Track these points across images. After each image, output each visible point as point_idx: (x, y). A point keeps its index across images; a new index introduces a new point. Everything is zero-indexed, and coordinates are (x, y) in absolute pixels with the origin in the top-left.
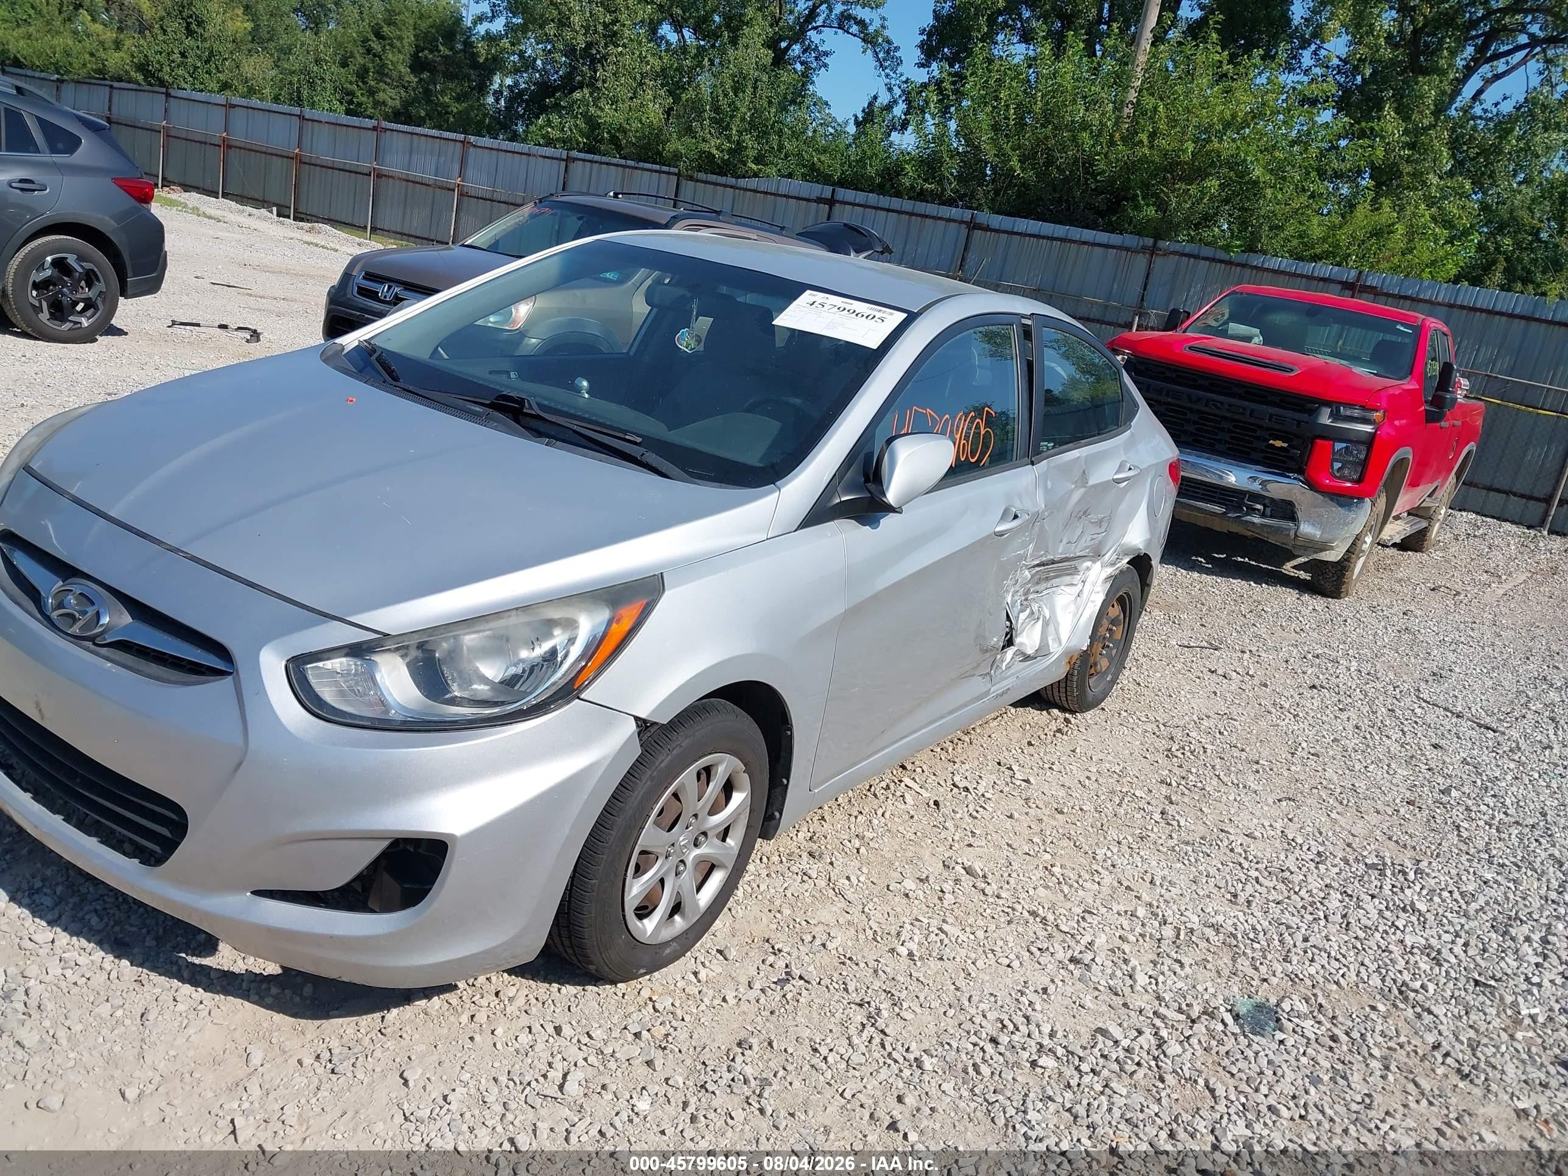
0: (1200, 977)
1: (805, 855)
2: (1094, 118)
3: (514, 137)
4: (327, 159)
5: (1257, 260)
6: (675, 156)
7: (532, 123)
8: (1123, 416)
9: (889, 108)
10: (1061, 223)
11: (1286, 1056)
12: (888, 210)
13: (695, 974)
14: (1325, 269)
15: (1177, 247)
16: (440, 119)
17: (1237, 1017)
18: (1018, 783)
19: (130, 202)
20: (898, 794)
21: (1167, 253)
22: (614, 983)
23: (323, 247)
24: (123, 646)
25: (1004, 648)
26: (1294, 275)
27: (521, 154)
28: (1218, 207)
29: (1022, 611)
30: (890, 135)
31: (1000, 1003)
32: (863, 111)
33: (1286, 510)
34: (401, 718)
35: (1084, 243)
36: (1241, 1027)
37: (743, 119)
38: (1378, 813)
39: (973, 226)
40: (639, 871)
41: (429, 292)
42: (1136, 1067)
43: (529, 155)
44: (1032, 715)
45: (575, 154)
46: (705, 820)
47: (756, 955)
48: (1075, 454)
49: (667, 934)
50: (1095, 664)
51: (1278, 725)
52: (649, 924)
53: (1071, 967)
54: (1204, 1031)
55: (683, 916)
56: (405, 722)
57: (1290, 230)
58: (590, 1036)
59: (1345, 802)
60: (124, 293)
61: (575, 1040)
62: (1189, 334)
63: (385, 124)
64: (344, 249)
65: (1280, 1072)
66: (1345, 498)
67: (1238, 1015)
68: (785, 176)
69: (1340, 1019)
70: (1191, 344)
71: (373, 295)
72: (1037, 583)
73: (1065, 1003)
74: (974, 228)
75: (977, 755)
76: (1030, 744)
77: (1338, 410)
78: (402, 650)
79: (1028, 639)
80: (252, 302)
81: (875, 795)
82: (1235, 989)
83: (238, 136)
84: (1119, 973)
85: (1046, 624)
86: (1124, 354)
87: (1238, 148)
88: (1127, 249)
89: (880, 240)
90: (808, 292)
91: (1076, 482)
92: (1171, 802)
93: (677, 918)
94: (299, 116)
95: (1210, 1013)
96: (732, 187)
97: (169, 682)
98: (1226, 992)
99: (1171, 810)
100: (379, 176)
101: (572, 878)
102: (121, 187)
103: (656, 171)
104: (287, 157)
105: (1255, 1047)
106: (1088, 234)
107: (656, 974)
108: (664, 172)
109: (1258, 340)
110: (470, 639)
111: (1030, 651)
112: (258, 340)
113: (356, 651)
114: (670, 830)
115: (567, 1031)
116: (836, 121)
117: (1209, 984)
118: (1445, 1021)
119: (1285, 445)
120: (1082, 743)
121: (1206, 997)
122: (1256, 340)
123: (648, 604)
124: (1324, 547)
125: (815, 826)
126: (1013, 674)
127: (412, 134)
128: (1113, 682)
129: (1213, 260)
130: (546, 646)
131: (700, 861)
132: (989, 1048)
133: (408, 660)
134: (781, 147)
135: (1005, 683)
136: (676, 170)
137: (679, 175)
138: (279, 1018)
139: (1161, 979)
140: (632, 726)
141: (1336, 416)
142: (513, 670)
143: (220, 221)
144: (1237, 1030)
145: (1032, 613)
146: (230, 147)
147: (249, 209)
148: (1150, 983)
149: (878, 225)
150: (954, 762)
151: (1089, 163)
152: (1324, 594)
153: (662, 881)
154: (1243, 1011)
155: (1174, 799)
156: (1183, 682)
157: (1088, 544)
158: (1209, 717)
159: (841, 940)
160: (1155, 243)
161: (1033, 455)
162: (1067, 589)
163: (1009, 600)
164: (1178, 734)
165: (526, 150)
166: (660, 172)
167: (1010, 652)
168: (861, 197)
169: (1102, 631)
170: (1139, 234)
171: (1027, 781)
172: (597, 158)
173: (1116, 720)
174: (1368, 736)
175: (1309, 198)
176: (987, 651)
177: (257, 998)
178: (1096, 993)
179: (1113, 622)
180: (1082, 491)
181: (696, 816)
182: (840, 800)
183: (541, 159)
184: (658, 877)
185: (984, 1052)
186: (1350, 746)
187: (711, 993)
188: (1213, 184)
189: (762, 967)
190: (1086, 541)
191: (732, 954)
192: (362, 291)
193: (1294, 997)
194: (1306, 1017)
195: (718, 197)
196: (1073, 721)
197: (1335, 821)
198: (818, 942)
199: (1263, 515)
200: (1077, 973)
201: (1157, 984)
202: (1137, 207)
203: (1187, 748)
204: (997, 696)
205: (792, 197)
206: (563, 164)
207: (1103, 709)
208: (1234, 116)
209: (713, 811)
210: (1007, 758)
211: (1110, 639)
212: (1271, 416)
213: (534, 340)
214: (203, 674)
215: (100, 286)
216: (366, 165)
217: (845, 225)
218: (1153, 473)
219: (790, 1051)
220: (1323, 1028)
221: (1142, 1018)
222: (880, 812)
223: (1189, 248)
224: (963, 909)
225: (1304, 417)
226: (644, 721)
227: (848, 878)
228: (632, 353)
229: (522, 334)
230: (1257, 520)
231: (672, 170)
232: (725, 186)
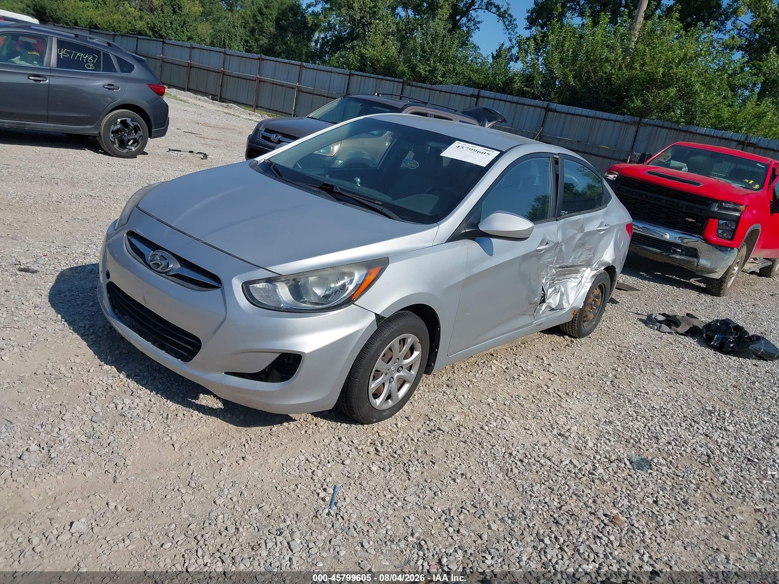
0: (617, 446)
1: (445, 386)
2: (612, 56)
3: (324, 62)
4: (236, 73)
5: (693, 129)
6: (402, 73)
7: (333, 56)
8: (603, 201)
9: (510, 49)
10: (592, 109)
11: (651, 479)
12: (506, 101)
13: (396, 425)
14: (729, 134)
15: (650, 122)
16: (290, 54)
17: (631, 463)
18: (545, 365)
19: (155, 95)
20: (489, 365)
21: (647, 124)
22: (363, 424)
23: (233, 115)
24: (177, 276)
25: (540, 304)
26: (713, 137)
27: (328, 71)
28: (675, 101)
29: (550, 288)
30: (509, 63)
31: (525, 448)
32: (497, 51)
33: (693, 253)
34: (285, 307)
35: (604, 119)
36: (633, 466)
37: (436, 56)
38: (717, 389)
39: (548, 110)
40: (375, 378)
41: (295, 138)
42: (582, 476)
43: (331, 72)
44: (556, 338)
45: (353, 72)
46: (402, 361)
47: (422, 421)
48: (578, 217)
49: (385, 406)
50: (587, 316)
51: (675, 350)
52: (378, 401)
53: (559, 437)
54: (616, 466)
55: (392, 400)
56: (287, 309)
57: (712, 113)
58: (352, 442)
59: (702, 384)
60: (150, 136)
61: (346, 443)
62: (650, 165)
63: (264, 57)
64: (242, 116)
65: (647, 484)
66: (723, 247)
67: (632, 462)
68: (455, 84)
69: (680, 468)
70: (649, 170)
71: (269, 139)
72: (559, 276)
73: (555, 451)
74: (548, 111)
75: (527, 352)
76: (553, 350)
77: (722, 204)
78: (286, 281)
79: (553, 301)
80: (202, 141)
81: (478, 365)
82: (633, 452)
83: (195, 63)
84: (581, 442)
85: (562, 295)
86: (616, 174)
87: (686, 72)
88: (626, 123)
89: (501, 116)
90: (457, 142)
91: (578, 230)
92: (616, 378)
93: (389, 401)
94: (224, 53)
95: (620, 460)
96: (429, 89)
97: (196, 290)
98: (629, 453)
99: (616, 381)
100: (260, 81)
101: (350, 372)
102: (151, 88)
103: (392, 81)
104: (217, 72)
105: (638, 474)
106: (606, 115)
107: (380, 423)
108: (396, 81)
109: (685, 169)
110: (312, 279)
111: (553, 307)
112: (207, 158)
113: (269, 280)
114: (387, 363)
115: (343, 439)
116: (482, 56)
117: (621, 449)
118: (730, 473)
119: (694, 221)
120: (578, 351)
121: (619, 454)
122: (684, 169)
123: (382, 269)
124: (712, 271)
125: (450, 375)
126: (545, 317)
127: (276, 61)
128: (595, 326)
129: (671, 129)
130: (342, 282)
131: (399, 378)
132: (519, 463)
133: (289, 284)
134: (454, 69)
135: (541, 320)
136: (402, 81)
137: (403, 83)
138: (231, 426)
139: (599, 445)
140: (374, 317)
141: (720, 207)
142: (327, 293)
143: (186, 102)
144: (630, 467)
145: (555, 289)
146: (191, 67)
147: (199, 97)
148: (594, 446)
149: (501, 109)
150: (516, 355)
151: (608, 80)
152: (712, 294)
153: (384, 384)
154: (634, 460)
155: (618, 376)
156: (631, 329)
157: (585, 259)
158: (641, 344)
159: (457, 418)
160: (640, 120)
161: (557, 217)
162: (574, 280)
163: (544, 282)
164: (625, 350)
165: (330, 70)
166: (394, 81)
167: (544, 306)
168: (492, 94)
169: (590, 301)
170: (631, 115)
171: (550, 365)
172: (364, 74)
173: (596, 343)
174: (720, 357)
175: (722, 98)
176: (532, 304)
177: (222, 418)
178: (569, 448)
179: (596, 297)
180: (581, 234)
181: (398, 359)
182: (462, 366)
183: (337, 74)
184: (382, 382)
185: (516, 464)
186: (710, 361)
187: (402, 432)
188: (672, 91)
189: (424, 425)
190: (583, 258)
191: (412, 419)
192: (264, 137)
193: (660, 457)
194: (664, 465)
195: (422, 94)
196: (575, 341)
197: (694, 391)
198: (448, 418)
199: (681, 254)
200: (561, 440)
201: (597, 447)
202: (633, 102)
203: (628, 356)
204: (537, 325)
205: (458, 94)
206: (348, 77)
207: (590, 337)
208: (685, 55)
209: (406, 358)
210: (540, 354)
211: (595, 305)
212: (687, 206)
213: (340, 161)
214: (209, 288)
215: (140, 133)
216: (253, 76)
217: (484, 108)
218: (618, 228)
219: (434, 455)
220: (671, 470)
221: (588, 459)
222: (480, 372)
223: (658, 122)
224: (513, 411)
225: (704, 207)
226: (378, 315)
227: (463, 396)
228: (378, 168)
229: (335, 158)
230: (678, 257)
231: (400, 80)
232: (426, 88)
